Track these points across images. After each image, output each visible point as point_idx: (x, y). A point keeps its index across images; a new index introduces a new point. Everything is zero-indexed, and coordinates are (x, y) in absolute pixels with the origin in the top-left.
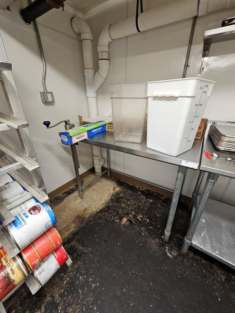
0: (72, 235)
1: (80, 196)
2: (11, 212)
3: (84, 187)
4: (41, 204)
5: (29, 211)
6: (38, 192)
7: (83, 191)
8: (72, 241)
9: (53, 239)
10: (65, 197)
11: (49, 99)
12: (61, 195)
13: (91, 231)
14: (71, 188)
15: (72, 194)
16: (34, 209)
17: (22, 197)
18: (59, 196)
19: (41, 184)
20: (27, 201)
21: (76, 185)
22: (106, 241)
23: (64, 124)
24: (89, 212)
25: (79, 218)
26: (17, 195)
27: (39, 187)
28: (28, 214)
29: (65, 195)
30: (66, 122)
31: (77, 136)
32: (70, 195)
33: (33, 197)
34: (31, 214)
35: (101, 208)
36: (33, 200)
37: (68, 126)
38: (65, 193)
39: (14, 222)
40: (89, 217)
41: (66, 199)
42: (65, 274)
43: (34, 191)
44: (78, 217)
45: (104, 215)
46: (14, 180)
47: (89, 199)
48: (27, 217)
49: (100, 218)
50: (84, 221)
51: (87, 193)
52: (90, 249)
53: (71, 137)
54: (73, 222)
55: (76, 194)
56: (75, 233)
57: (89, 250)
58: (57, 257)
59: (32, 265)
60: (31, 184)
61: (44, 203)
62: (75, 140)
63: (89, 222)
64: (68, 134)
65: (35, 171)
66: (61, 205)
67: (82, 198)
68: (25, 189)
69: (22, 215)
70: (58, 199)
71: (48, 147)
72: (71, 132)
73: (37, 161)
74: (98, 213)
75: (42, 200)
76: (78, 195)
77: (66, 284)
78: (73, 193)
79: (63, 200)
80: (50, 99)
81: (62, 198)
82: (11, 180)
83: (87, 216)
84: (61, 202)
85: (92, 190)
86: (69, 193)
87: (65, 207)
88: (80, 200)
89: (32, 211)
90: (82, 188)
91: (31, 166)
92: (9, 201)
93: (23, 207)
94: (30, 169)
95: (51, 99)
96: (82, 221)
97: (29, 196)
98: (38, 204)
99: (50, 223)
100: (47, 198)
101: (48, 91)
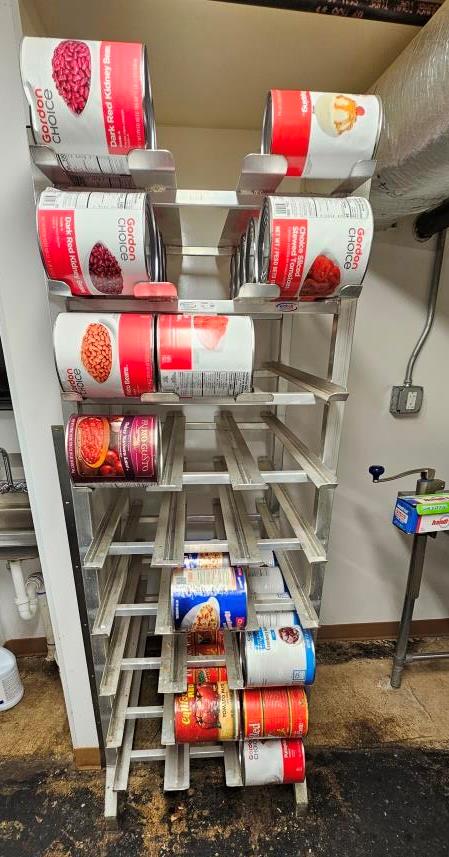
0: (332, 753)
1: (391, 677)
2: (259, 617)
3: (415, 660)
4: (302, 630)
5: (281, 631)
6: (306, 606)
7: (406, 668)
8: (325, 765)
9: (294, 710)
10: (354, 656)
11: (408, 404)
12: (346, 645)
13: (380, 780)
14: (379, 641)
15: (375, 661)
16: (289, 632)
17: (279, 601)
18: (341, 647)
19: (316, 595)
20: (283, 612)
21: (394, 643)
22: (409, 838)
23: (418, 476)
24: (400, 732)
25: (366, 729)
26: (273, 594)
27: (312, 598)
28: (278, 636)
29: (355, 651)
30: (423, 475)
31: (437, 518)
32: (369, 660)
33: (295, 612)
34: (282, 637)
35: (438, 746)
36: (291, 617)
37: (425, 485)
38: (359, 646)
39: (255, 634)
40: (394, 746)
41: (355, 662)
42: (284, 814)
43: (300, 601)
44: (364, 725)
45: (439, 772)
46: (277, 564)
47: (414, 699)
48: (274, 639)
49: (421, 768)
50: (375, 745)
51: (417, 682)
52: (357, 817)
53: (419, 517)
54: (347, 727)
55: (383, 664)
56: (341, 754)
57: (354, 818)
58: (286, 756)
59: (248, 728)
60: (301, 586)
61: (307, 629)
62: (426, 526)
63: (384, 755)
64: (415, 507)
65: (318, 566)
66: (338, 669)
67: (397, 686)
68: (286, 589)
69: (269, 630)
70: (335, 651)
71: (363, 517)
72: (424, 503)
73: (326, 547)
74: (424, 753)
75: (307, 624)
76: (389, 672)
77: (279, 834)
78: (378, 658)
79: (347, 660)
80: (411, 404)
81: (345, 654)
82: (271, 562)
83: (388, 739)
84: (339, 662)
85: (435, 680)
86: (368, 652)
87: (343, 678)
88: (388, 687)
89: (284, 634)
90: (408, 658)
91: (315, 555)
92: (259, 599)
93: (273, 618)
94: (312, 558)
95: (413, 405)
96: (370, 742)
97: (288, 604)
98: (298, 628)
99: (302, 676)
100: (315, 624)
101: (414, 384)
